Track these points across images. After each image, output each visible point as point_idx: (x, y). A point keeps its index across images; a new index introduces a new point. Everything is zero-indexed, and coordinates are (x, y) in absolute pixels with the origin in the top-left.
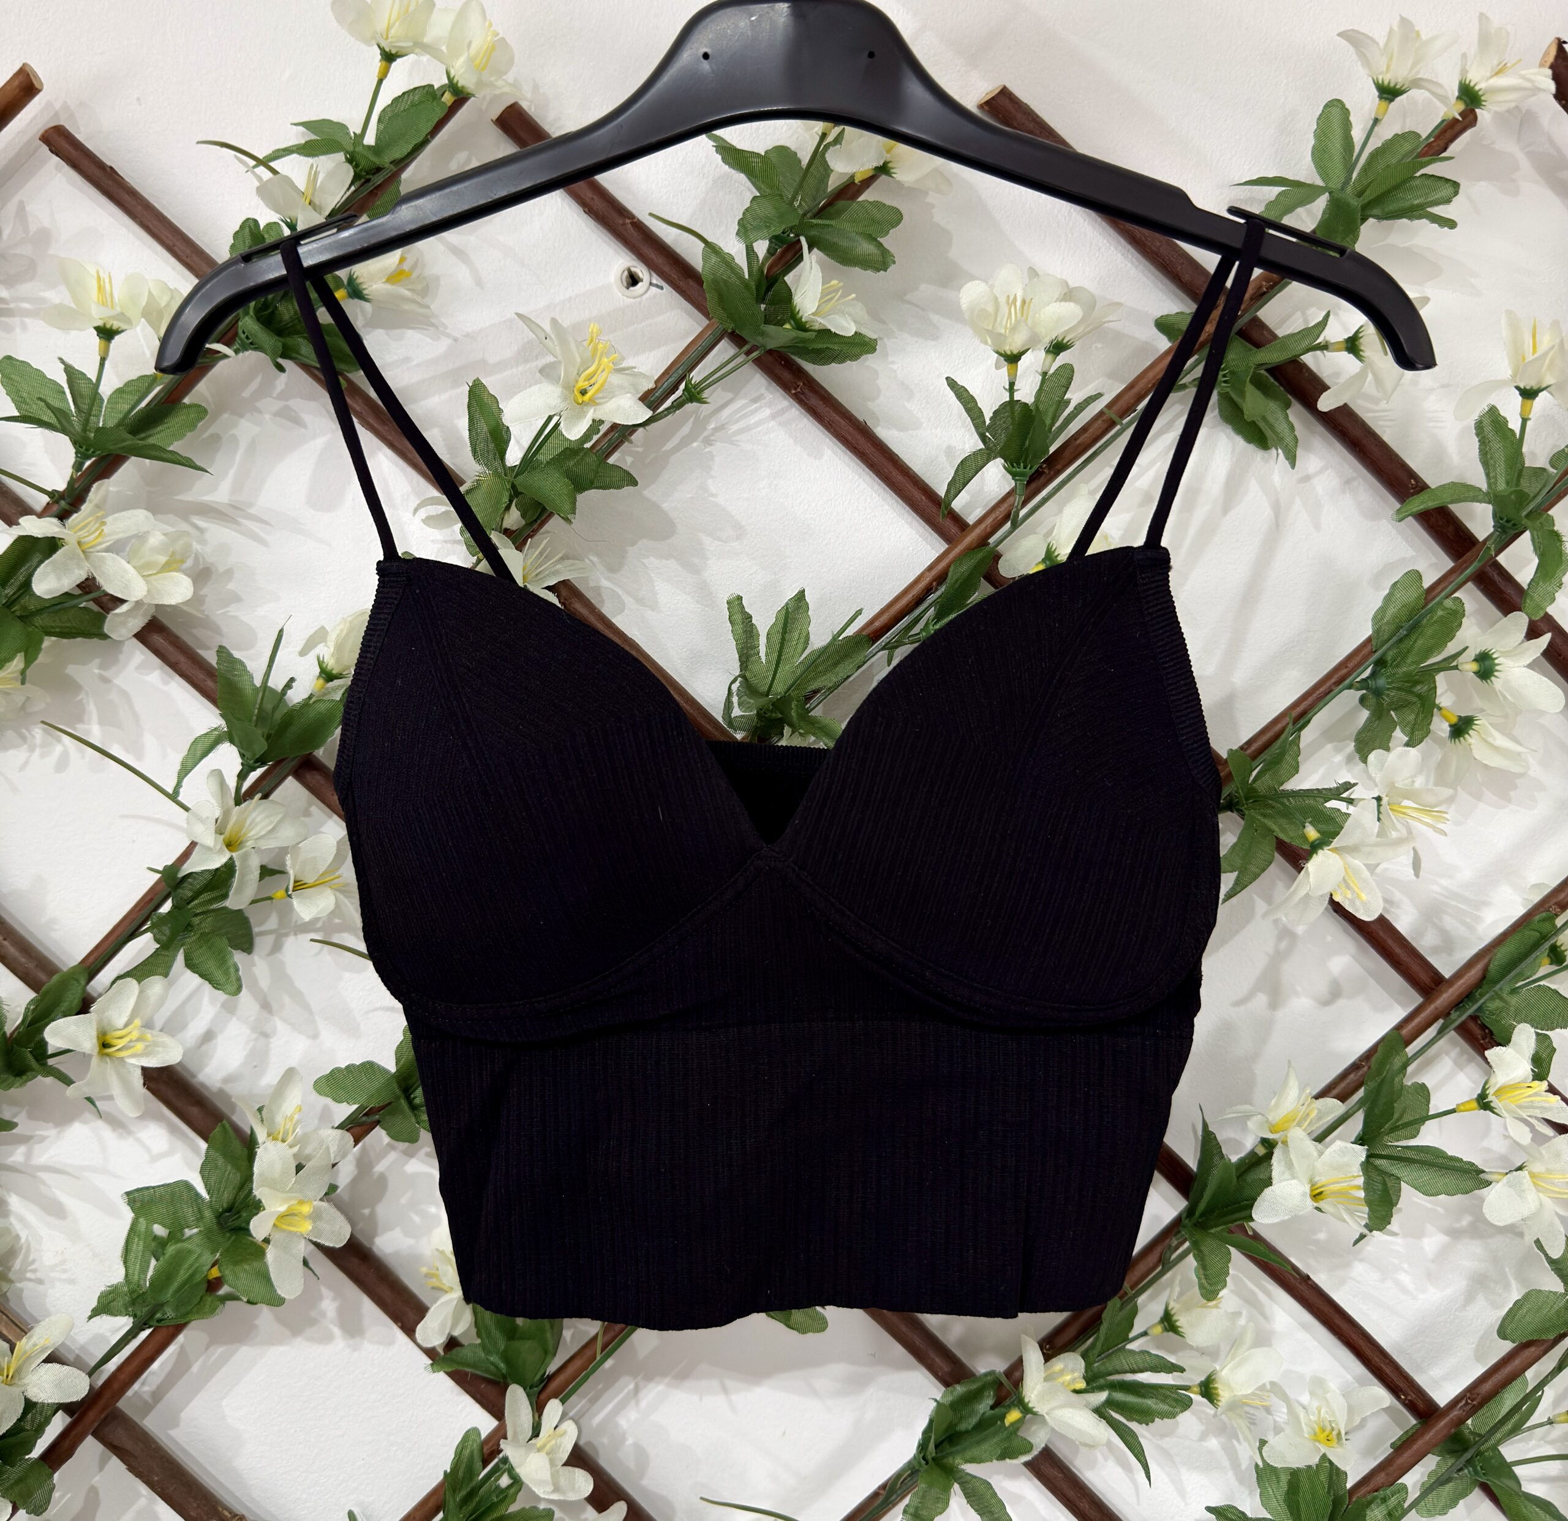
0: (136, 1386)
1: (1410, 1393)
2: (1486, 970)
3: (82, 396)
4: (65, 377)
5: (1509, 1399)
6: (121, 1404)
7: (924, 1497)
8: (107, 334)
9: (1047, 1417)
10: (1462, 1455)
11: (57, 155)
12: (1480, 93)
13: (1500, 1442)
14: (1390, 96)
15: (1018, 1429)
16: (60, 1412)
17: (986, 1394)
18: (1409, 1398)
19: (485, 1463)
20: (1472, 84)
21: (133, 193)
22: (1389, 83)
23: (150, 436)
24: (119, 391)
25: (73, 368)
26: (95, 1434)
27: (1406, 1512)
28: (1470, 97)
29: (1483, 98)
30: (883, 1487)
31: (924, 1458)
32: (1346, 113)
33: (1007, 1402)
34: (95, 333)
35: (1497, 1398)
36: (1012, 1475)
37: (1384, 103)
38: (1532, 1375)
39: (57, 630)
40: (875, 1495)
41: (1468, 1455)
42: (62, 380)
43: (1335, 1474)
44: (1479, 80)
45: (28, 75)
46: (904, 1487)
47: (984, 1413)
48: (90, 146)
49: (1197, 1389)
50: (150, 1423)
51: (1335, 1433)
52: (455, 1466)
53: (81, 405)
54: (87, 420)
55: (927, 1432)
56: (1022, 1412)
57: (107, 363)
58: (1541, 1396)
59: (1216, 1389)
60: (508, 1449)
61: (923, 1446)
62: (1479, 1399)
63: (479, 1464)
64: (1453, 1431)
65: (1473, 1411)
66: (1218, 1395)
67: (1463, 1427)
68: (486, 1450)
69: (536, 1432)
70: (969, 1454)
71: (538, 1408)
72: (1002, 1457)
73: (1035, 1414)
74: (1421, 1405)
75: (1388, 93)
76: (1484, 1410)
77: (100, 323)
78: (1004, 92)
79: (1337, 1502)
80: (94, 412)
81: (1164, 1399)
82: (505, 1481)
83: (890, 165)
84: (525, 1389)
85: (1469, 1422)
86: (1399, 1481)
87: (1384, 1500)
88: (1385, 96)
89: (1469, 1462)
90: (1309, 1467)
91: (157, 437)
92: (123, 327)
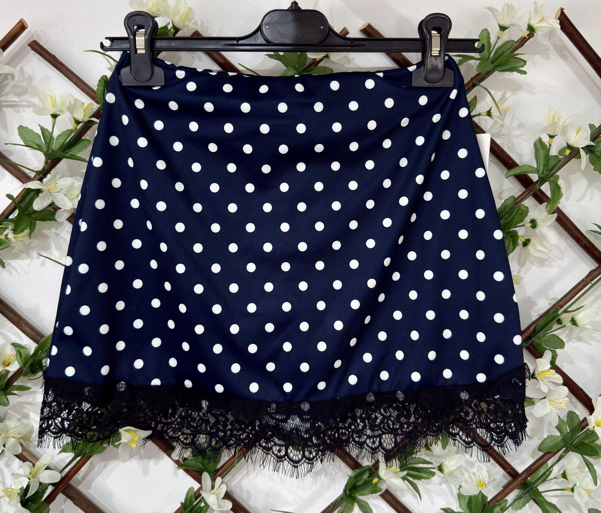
0: (76, 476)
1: (509, 469)
2: (535, 329)
3: (47, 138)
4: (40, 131)
5: (542, 471)
6: (71, 482)
7: (345, 507)
8: (55, 116)
9: (386, 480)
10: (526, 489)
11: (34, 51)
12: (535, 28)
13: (538, 485)
14: (503, 30)
15: (377, 485)
16: (50, 486)
17: (366, 473)
18: (509, 471)
19: (196, 499)
20: (532, 25)
21: (62, 64)
22: (503, 25)
23: (71, 151)
24: (60, 135)
25: (43, 128)
26: (63, 493)
27: (507, 508)
28: (531, 30)
29: (536, 30)
30: (332, 504)
31: (346, 495)
32: (489, 34)
33: (373, 475)
34: (51, 116)
35: (538, 470)
36: (375, 498)
37: (501, 32)
38: (550, 463)
39: (40, 218)
40: (329, 507)
41: (528, 489)
42: (40, 132)
43: (484, 497)
44: (535, 24)
45: (23, 23)
46: (339, 504)
47: (365, 479)
48: (45, 47)
49: (437, 468)
50: (81, 488)
51: (484, 484)
52: (186, 500)
53: (46, 141)
54: (49, 146)
55: (346, 486)
56: (378, 479)
57: (55, 126)
58: (552, 470)
59: (443, 468)
60: (204, 494)
61: (345, 491)
62: (532, 471)
63: (194, 499)
64: (523, 481)
65: (530, 475)
66: (444, 470)
67: (527, 480)
68: (196, 495)
69: (213, 488)
70: (361, 493)
71: (214, 480)
72: (372, 493)
73: (383, 480)
74: (513, 473)
75: (503, 28)
76: (534, 474)
77: (52, 113)
78: (369, 26)
79: (484, 506)
80: (51, 143)
81: (426, 473)
82: (202, 505)
84: (209, 474)
85: (529, 478)
86: (505, 498)
87: (500, 505)
88: (502, 29)
89: (528, 492)
90: (475, 495)
91: (73, 151)
92: (60, 113)
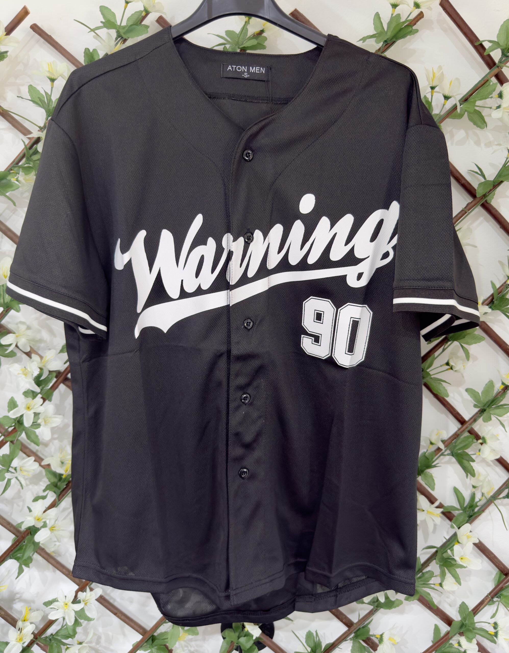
3: (48, 99)
8: (52, 80)
12: (419, 4)
21: (57, 43)
22: (394, 3)
34: (49, 79)
37: (393, 9)
44: (419, 1)
45: (26, 9)
48: (43, 29)
53: (48, 102)
57: (53, 89)
75: (394, 6)
78: (296, 10)
80: (50, 105)
83: (264, 30)
92: (56, 78)
